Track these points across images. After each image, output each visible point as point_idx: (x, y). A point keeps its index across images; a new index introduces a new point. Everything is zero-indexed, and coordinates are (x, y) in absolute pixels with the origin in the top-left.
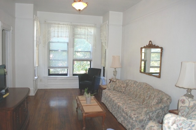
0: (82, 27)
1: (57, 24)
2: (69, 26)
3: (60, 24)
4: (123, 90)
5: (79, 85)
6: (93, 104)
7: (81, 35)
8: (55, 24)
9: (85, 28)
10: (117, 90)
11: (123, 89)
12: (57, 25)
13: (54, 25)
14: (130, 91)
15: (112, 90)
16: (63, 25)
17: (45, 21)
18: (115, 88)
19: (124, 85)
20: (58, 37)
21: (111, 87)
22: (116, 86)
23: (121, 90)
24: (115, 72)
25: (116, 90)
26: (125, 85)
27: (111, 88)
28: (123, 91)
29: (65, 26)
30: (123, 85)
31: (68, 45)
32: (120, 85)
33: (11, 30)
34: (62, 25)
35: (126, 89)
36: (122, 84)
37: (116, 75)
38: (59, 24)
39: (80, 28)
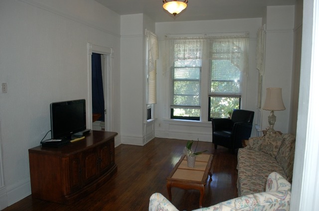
0: (222, 40)
1: (182, 39)
2: (201, 40)
3: (188, 39)
4: (276, 153)
5: (212, 136)
6: (196, 169)
7: (221, 53)
8: (180, 39)
9: (229, 42)
10: (265, 151)
11: (274, 150)
12: (182, 41)
13: (178, 41)
14: (284, 155)
15: (256, 149)
16: (193, 39)
17: (166, 36)
18: (262, 147)
19: (277, 143)
20: (185, 59)
21: (254, 144)
22: (264, 143)
23: (271, 153)
24: (272, 119)
25: (263, 150)
26: (279, 143)
27: (255, 146)
28: (274, 155)
29: (195, 40)
30: (274, 144)
31: (201, 71)
32: (270, 143)
33: (110, 54)
34: (190, 40)
35: (280, 151)
36: (273, 141)
37: (273, 124)
38: (186, 38)
39: (220, 42)
